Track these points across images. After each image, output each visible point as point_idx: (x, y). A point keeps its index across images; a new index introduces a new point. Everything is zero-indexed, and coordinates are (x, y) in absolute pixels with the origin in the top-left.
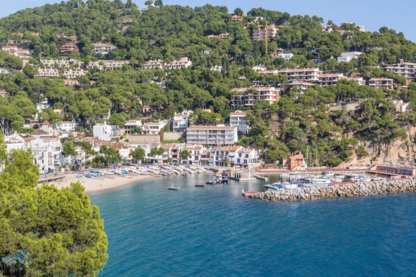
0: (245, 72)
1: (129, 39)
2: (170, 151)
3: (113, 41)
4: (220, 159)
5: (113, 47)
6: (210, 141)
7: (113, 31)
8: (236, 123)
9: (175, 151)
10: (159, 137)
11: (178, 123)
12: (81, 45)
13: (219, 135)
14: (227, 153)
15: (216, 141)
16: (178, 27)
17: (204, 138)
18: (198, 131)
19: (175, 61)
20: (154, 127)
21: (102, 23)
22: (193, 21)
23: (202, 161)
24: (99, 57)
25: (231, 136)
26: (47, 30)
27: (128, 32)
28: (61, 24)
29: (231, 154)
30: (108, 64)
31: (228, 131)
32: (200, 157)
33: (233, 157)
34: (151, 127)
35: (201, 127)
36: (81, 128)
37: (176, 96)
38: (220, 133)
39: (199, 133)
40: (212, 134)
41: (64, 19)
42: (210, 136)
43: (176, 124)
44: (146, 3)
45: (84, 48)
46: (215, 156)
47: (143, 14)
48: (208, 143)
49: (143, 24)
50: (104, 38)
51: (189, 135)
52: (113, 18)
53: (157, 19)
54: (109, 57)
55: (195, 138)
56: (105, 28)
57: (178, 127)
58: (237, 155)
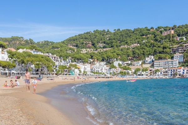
0: (172, 41)
1: (111, 41)
2: (149, 70)
3: (104, 43)
4: (173, 73)
5: (104, 45)
6: (166, 66)
7: (104, 39)
8: (177, 58)
9: (151, 70)
10: (141, 66)
11: (148, 61)
12: (93, 45)
13: (170, 64)
14: (176, 70)
15: (169, 66)
16: (129, 35)
17: (163, 65)
18: (159, 62)
19: (132, 45)
20: (137, 63)
21: (100, 37)
22: (135, 33)
23: (164, 74)
24: (100, 48)
25: (176, 63)
26: (81, 40)
27: (109, 39)
28: (86, 38)
29: (179, 70)
30: (104, 50)
31: (174, 61)
32: (163, 73)
33: (181, 71)
34: (136, 63)
35: (160, 61)
36: (108, 64)
37: (143, 51)
38: (170, 63)
39: (160, 63)
40: (166, 63)
41: (87, 37)
42: (165, 64)
43: (147, 61)
44: (114, 30)
45: (95, 45)
46: (170, 72)
47: (114, 33)
48: (165, 67)
49: (115, 36)
50: (101, 42)
51: (155, 64)
52: (103, 35)
53: (120, 34)
54: (104, 47)
55: (158, 65)
56: (101, 39)
57: (148, 62)
58: (182, 71)
